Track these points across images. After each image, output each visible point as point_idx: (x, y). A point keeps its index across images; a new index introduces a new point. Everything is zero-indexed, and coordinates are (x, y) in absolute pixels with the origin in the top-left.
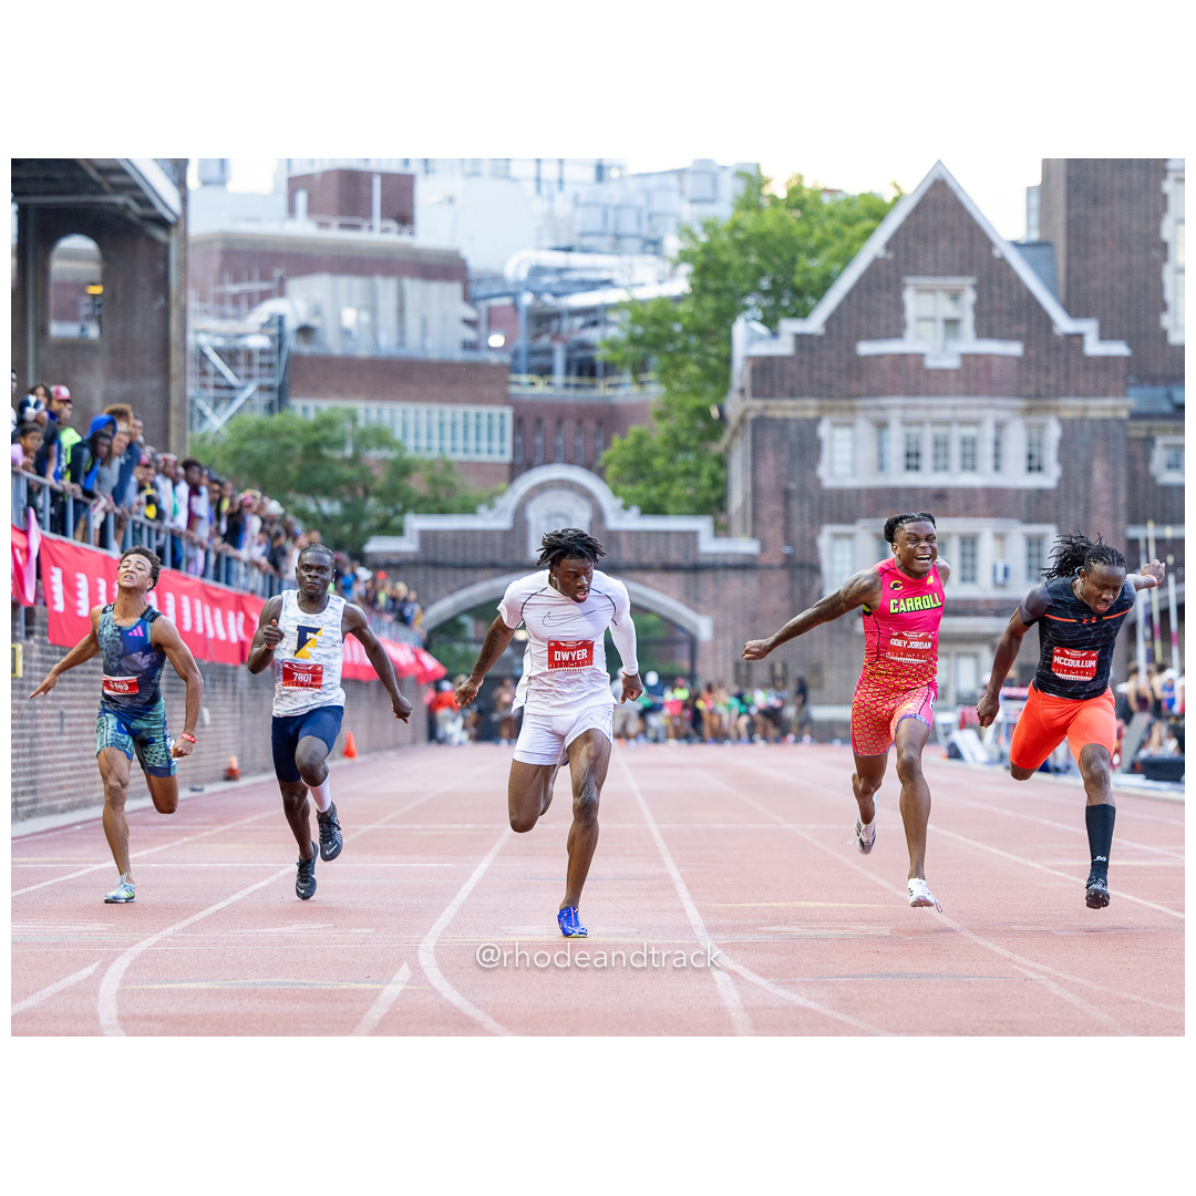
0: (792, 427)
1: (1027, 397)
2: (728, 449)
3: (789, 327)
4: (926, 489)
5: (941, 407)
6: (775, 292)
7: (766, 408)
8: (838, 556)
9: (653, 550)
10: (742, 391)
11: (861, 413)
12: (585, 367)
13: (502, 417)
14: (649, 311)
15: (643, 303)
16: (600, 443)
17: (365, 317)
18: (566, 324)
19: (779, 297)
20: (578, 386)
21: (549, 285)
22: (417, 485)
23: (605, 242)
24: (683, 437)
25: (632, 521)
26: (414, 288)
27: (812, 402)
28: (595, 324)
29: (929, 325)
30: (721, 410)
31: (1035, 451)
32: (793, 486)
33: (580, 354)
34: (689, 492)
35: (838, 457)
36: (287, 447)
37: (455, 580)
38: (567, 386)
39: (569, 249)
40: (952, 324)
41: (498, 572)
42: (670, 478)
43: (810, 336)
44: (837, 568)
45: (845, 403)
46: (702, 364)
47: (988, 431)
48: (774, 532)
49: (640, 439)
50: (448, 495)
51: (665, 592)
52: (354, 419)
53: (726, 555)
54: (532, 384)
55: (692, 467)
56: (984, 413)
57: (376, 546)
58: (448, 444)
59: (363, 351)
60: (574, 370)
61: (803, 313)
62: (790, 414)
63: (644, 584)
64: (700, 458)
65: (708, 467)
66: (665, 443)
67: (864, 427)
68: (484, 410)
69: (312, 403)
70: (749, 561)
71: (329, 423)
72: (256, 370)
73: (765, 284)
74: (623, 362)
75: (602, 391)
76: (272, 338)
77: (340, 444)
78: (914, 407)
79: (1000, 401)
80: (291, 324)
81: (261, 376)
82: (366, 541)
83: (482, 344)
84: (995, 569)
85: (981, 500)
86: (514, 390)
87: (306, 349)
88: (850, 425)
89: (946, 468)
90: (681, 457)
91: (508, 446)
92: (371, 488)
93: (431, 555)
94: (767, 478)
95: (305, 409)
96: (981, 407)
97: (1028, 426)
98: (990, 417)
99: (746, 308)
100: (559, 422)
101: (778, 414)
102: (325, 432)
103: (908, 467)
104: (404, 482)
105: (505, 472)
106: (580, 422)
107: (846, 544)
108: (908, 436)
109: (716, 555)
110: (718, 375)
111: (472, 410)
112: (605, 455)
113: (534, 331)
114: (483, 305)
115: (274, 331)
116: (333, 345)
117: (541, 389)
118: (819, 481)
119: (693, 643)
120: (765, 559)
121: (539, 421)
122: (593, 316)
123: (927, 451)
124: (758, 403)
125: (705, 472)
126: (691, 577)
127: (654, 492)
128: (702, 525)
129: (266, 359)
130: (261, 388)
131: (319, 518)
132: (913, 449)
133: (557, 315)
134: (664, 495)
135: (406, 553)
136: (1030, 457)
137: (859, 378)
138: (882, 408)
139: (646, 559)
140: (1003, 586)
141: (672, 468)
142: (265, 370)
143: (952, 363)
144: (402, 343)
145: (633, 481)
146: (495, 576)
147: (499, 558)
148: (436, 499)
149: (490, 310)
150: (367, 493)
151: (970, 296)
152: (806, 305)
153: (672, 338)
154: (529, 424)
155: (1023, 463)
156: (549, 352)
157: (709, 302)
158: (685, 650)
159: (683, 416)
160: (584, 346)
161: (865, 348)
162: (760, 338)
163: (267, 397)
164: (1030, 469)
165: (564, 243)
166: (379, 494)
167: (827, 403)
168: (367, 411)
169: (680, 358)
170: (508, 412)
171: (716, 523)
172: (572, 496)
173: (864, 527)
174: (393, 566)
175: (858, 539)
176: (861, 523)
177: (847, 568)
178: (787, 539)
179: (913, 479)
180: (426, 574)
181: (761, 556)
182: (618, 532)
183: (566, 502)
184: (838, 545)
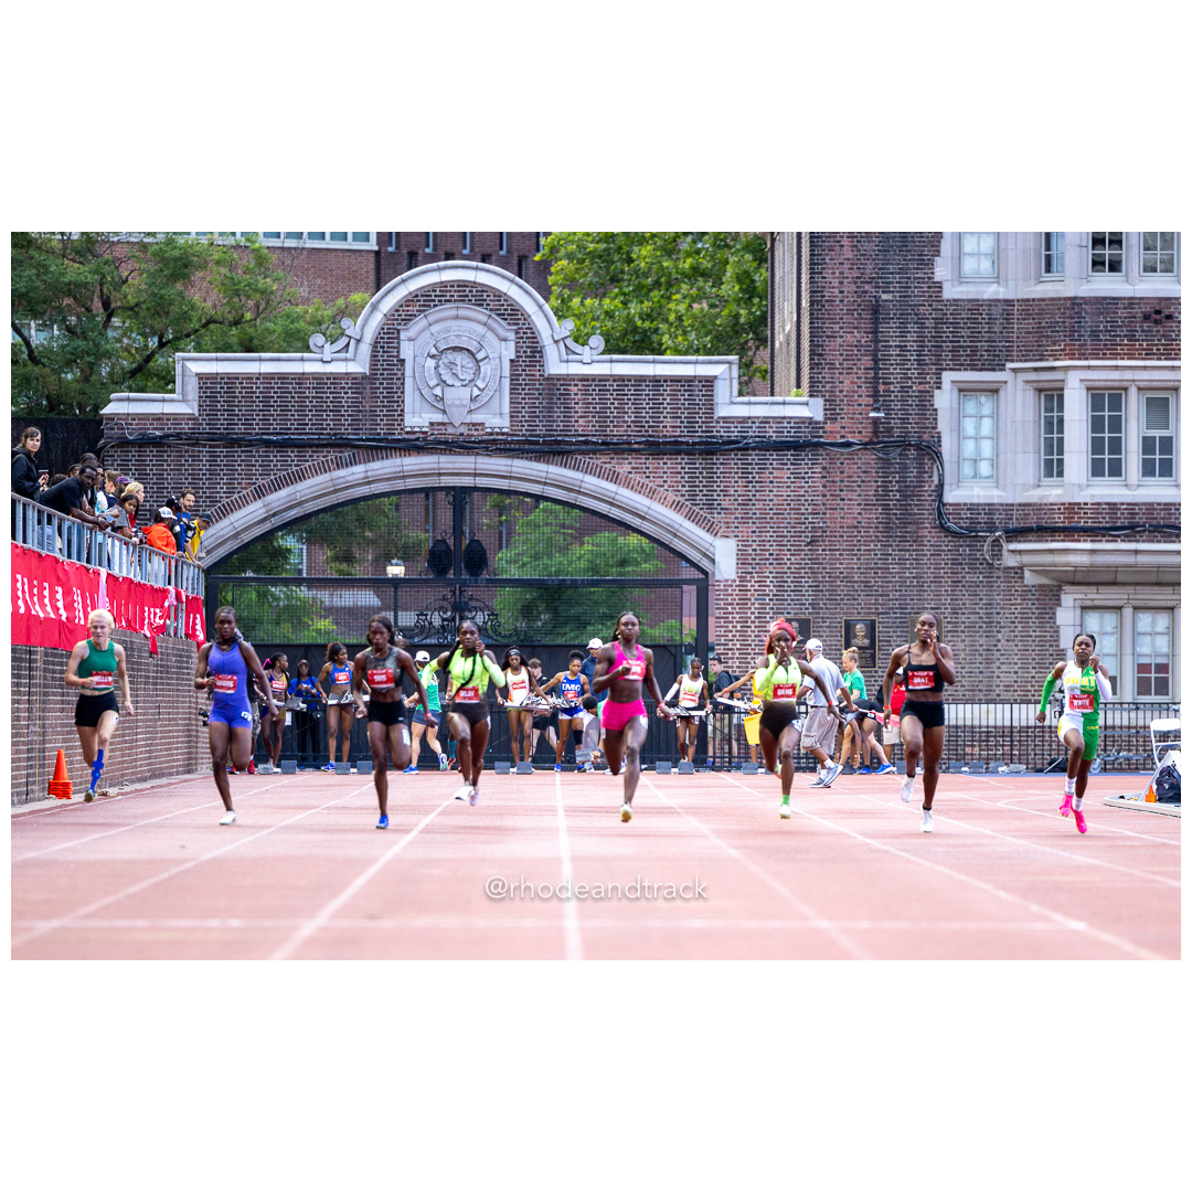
4: (1132, 302)
8: (969, 427)
9: (630, 418)
22: (202, 295)
25: (592, 362)
32: (887, 298)
35: (969, 245)
37: (267, 470)
41: (347, 454)
44: (969, 448)
48: (851, 383)
51: (651, 494)
53: (766, 420)
57: (123, 406)
63: (612, 475)
70: (805, 435)
89: (1170, 265)
92: (117, 300)
93: (219, 423)
103: (1097, 264)
104: (177, 287)
105: (369, 265)
107: (987, 404)
109: (743, 422)
118: (939, 286)
119: (704, 584)
120: (834, 431)
126: (699, 464)
128: (721, 370)
131: (25, 354)
135: (176, 417)
139: (617, 432)
145: (598, 291)
146: (340, 463)
147: (346, 430)
148: (237, 322)
150: (109, 311)
158: (689, 597)
166: (132, 310)
171: (746, 366)
172: (480, 314)
173: (1014, 370)
174: (152, 442)
175: (1006, 395)
176: (1009, 365)
177: (987, 448)
178: (875, 395)
179: (1106, 285)
180: (214, 456)
181: (829, 426)
182: (566, 380)
183: (468, 326)
184: (970, 406)
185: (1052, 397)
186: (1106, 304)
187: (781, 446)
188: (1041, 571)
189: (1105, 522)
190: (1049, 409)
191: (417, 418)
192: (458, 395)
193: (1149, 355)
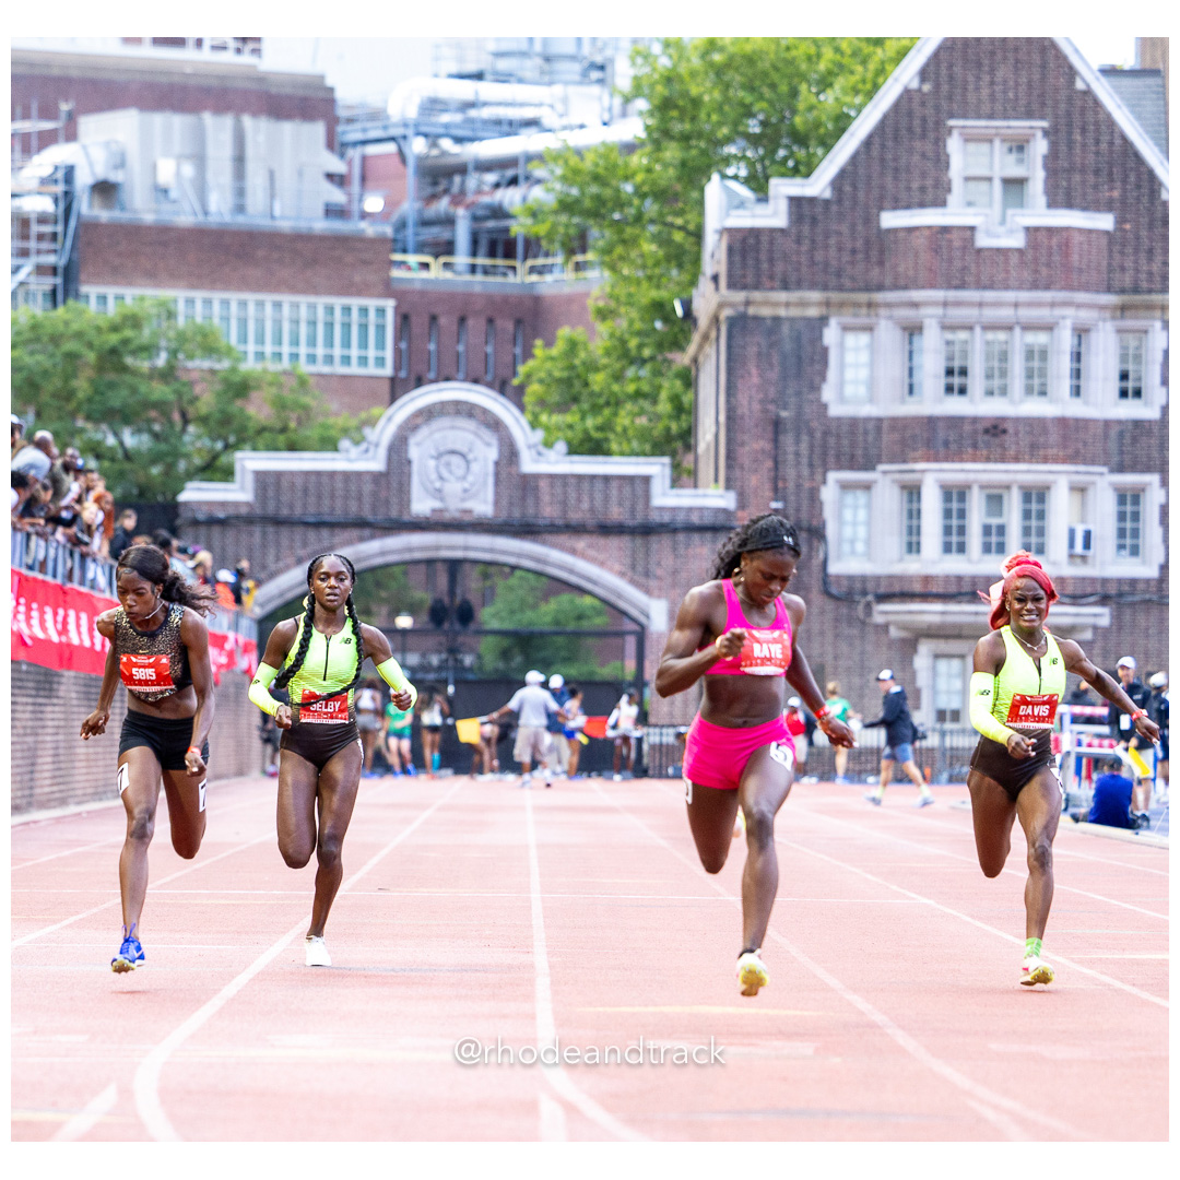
0: (785, 329)
1: (1122, 291)
2: (695, 360)
3: (783, 188)
4: (975, 420)
5: (997, 304)
6: (768, 139)
7: (748, 303)
8: (848, 515)
9: (585, 505)
10: (715, 278)
11: (883, 312)
12: (499, 245)
13: (381, 312)
14: (587, 164)
15: (579, 153)
16: (518, 350)
17: (188, 170)
18: (472, 181)
19: (774, 146)
20: (486, 271)
21: (446, 126)
22: (257, 410)
23: (530, 67)
24: (633, 343)
25: (556, 462)
26: (258, 129)
27: (815, 296)
28: (514, 181)
29: (984, 186)
30: (687, 305)
31: (1131, 367)
32: (784, 414)
33: (491, 224)
34: (642, 421)
35: (849, 374)
36: (72, 357)
37: (305, 544)
38: (473, 269)
39: (479, 76)
40: (1014, 185)
41: (367, 532)
42: (615, 403)
43: (812, 200)
44: (848, 532)
45: (863, 297)
46: (663, 240)
47: (1066, 339)
48: (758, 481)
49: (573, 346)
50: (299, 422)
51: (602, 564)
52: (171, 315)
53: (690, 510)
54: (425, 266)
55: (646, 388)
56: (1058, 312)
57: (195, 494)
58: (303, 350)
59: (185, 218)
60: (483, 247)
61: (803, 169)
62: (782, 312)
63: (573, 552)
64: (657, 373)
65: (670, 386)
66: (608, 353)
67: (888, 333)
68: (355, 302)
69: (111, 291)
70: (721, 520)
71: (134, 321)
72: (33, 244)
73: (754, 127)
74: (550, 237)
75: (520, 277)
76: (56, 201)
77: (148, 350)
78: (958, 304)
79: (1081, 297)
80: (83, 179)
81: (39, 252)
82: (181, 489)
83: (355, 208)
84: (1072, 533)
85: (1054, 437)
86: (396, 273)
87: (104, 215)
88: (869, 329)
89: (1004, 391)
90: (631, 372)
91: (389, 354)
92: (191, 412)
93: (271, 509)
94: (749, 404)
95: (103, 299)
96: (1053, 305)
97: (1119, 331)
98: (1068, 319)
99: (727, 161)
100: (462, 320)
101: (766, 312)
102: (128, 333)
103: (949, 389)
104: (239, 403)
105: (385, 388)
106: (490, 321)
107: (861, 497)
108: (948, 343)
109: (674, 509)
110: (685, 256)
111: (338, 302)
112: (522, 369)
113: (429, 190)
114: (355, 154)
115: (60, 188)
116: (141, 207)
117: (436, 272)
118: (825, 407)
119: (641, 635)
120: (742, 517)
121: (434, 318)
122: (511, 172)
123: (977, 368)
124: (739, 296)
125: (664, 395)
126: (639, 541)
127: (590, 423)
128: (656, 469)
129: (47, 229)
130: (40, 270)
131: (120, 455)
132: (957, 364)
133: (462, 170)
134: (605, 427)
135: (236, 504)
136: (1124, 376)
137: (881, 263)
138: (915, 305)
139: (575, 516)
140: (1083, 558)
141: (616, 388)
142: (45, 245)
143: (1017, 241)
144: (240, 208)
145: (562, 408)
146: (362, 539)
147: (368, 515)
148: (284, 430)
149: (364, 159)
150: (186, 421)
151: (1040, 147)
152: (810, 156)
153: (620, 204)
154: (419, 324)
155: (1114, 385)
156: (450, 221)
157: (672, 152)
158: (630, 644)
159: (634, 314)
160: (498, 212)
161: (890, 220)
162: (741, 205)
163: (48, 282)
164: (1124, 394)
165: (472, 68)
166: (204, 420)
167: (835, 296)
168: (190, 302)
169: (629, 231)
170: (390, 304)
171: (676, 466)
172: (470, 424)
173: (885, 472)
174: (217, 522)
175: (877, 490)
176: (881, 467)
177: (862, 532)
178: (776, 489)
179: (956, 406)
180: (264, 534)
181: (740, 514)
182: (537, 477)
183: (462, 434)
184: (849, 499)
185: (913, 492)
186: (955, 422)
187: (701, 529)
188: (903, 627)
189: (953, 589)
190: (910, 501)
191: (421, 505)
192: (453, 487)
193: (988, 460)
